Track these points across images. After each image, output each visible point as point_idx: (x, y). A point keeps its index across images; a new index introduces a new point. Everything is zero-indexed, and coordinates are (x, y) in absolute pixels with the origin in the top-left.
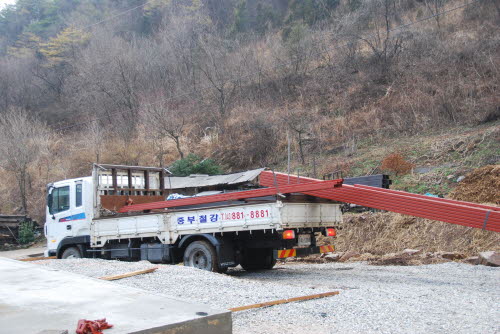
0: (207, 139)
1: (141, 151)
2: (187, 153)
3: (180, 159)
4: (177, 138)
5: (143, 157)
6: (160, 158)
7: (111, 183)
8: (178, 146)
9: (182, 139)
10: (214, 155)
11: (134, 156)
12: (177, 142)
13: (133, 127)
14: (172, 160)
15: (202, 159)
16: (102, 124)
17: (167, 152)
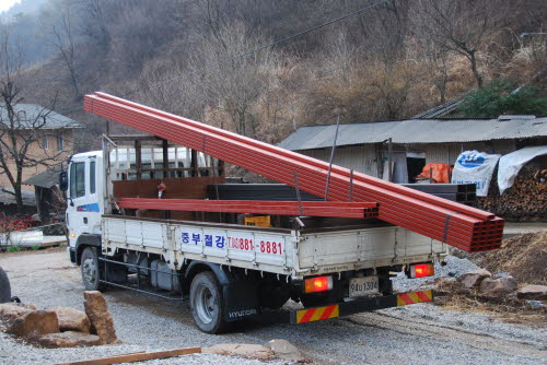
0: (524, 53)
1: (410, 78)
2: (489, 79)
3: (475, 89)
4: (472, 53)
5: (414, 87)
6: (441, 88)
7: (133, 158)
8: (474, 68)
9: (480, 55)
10: (537, 80)
11: (399, 85)
12: (473, 61)
13: (399, 40)
14: (461, 91)
15: (515, 87)
16: (353, 40)
17: (454, 78)
